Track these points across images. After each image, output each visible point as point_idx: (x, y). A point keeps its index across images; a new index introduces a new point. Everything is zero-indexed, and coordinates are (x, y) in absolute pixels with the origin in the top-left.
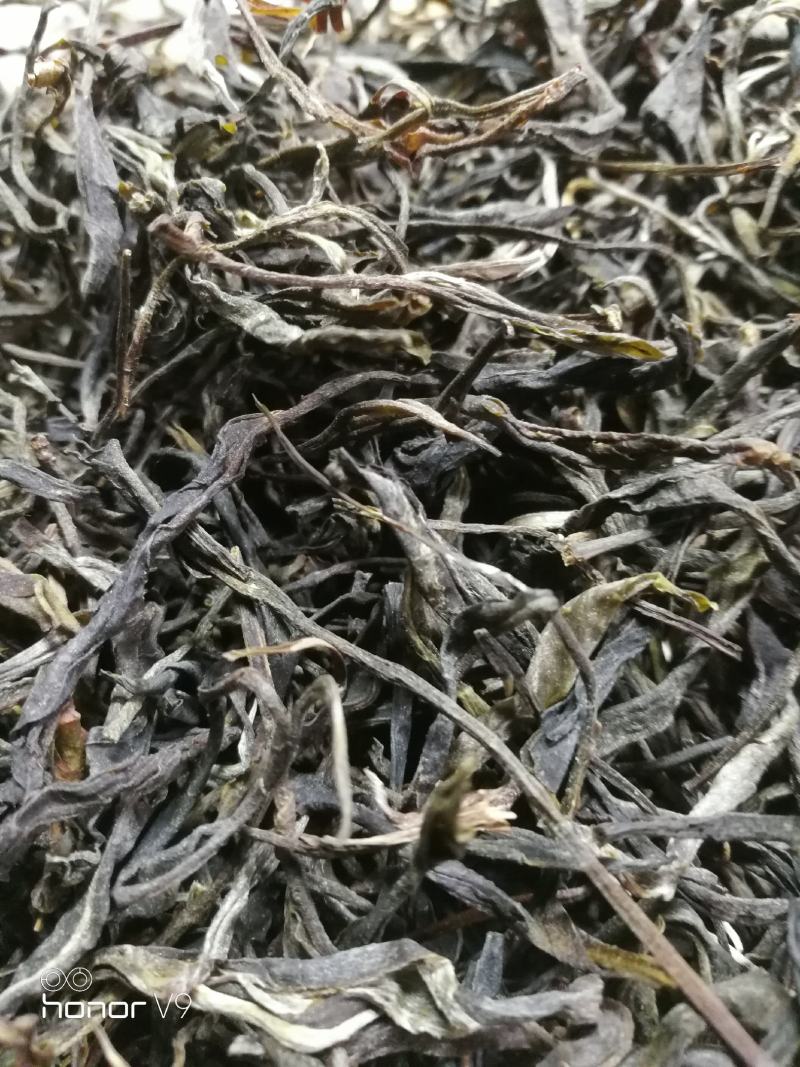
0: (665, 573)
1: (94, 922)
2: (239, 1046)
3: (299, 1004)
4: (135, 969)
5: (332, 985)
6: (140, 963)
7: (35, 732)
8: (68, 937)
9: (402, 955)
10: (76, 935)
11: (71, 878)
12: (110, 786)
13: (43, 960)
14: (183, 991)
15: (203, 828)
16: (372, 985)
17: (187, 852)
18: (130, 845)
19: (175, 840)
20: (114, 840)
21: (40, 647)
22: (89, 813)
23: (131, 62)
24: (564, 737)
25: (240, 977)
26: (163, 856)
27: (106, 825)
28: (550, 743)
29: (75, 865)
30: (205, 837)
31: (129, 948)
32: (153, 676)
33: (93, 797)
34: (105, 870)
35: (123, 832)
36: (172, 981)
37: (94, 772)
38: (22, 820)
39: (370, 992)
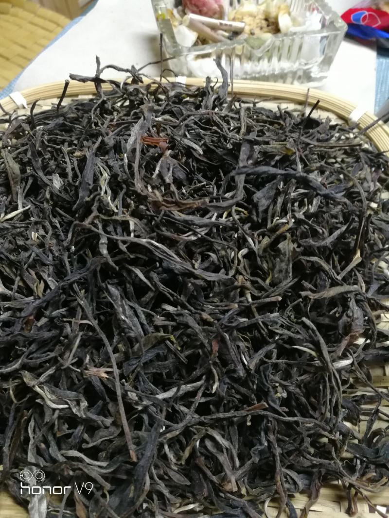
0: (174, 336)
1: (21, 363)
2: (38, 401)
3: (54, 397)
4: (26, 377)
5: (62, 396)
6: (28, 376)
7: (22, 319)
8: (14, 365)
9: (78, 397)
10: (16, 366)
11: (19, 352)
12: (33, 337)
13: (8, 367)
14: (32, 385)
15: (49, 353)
16: (70, 400)
17: (43, 357)
18: (34, 350)
19: (43, 353)
20: (31, 348)
21: (32, 298)
22: (27, 341)
23: (109, 144)
24: (133, 365)
25: (45, 387)
26: (39, 356)
27: (30, 344)
28: (130, 365)
29: (21, 350)
30: (48, 355)
31: (26, 372)
32: (55, 313)
33: (28, 338)
34: (26, 354)
35: (33, 347)
36: (31, 382)
37: (32, 332)
38: (12, 337)
39: (69, 401)
